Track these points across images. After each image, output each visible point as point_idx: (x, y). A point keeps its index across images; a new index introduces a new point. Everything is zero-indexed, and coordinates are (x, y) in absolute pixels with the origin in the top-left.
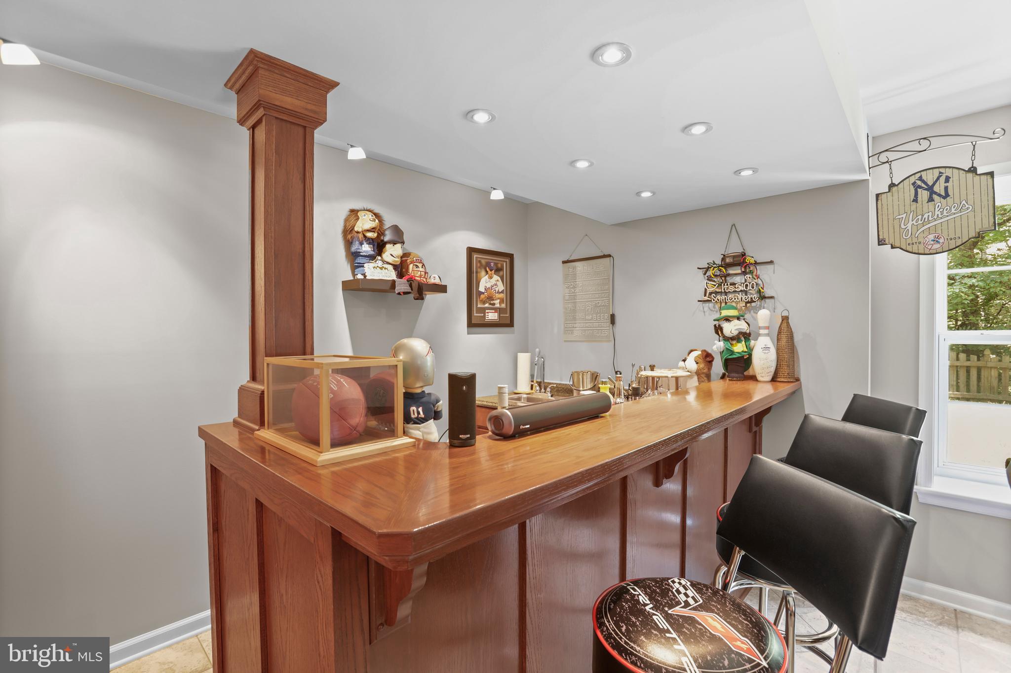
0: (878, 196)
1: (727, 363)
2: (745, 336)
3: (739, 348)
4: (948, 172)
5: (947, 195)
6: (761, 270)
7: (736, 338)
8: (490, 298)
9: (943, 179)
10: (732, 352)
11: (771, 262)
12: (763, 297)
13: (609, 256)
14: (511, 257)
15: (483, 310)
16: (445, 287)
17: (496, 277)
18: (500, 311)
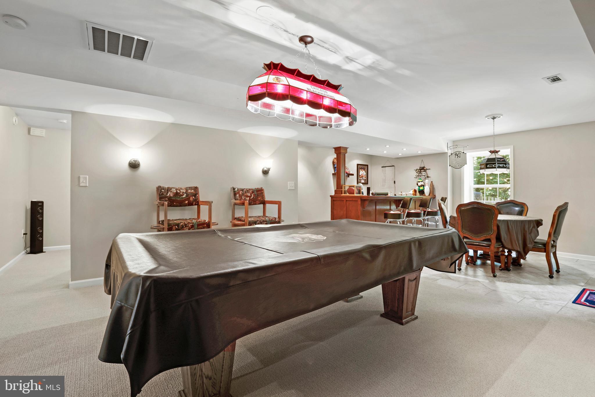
0: (449, 156)
1: (419, 192)
2: (423, 186)
3: (421, 188)
4: (460, 152)
5: (460, 157)
6: (427, 171)
7: (421, 186)
8: (362, 177)
9: (459, 154)
10: (420, 189)
11: (430, 169)
12: (428, 177)
13: (394, 166)
14: (367, 165)
15: (360, 180)
16: (353, 174)
17: (364, 171)
18: (365, 180)
